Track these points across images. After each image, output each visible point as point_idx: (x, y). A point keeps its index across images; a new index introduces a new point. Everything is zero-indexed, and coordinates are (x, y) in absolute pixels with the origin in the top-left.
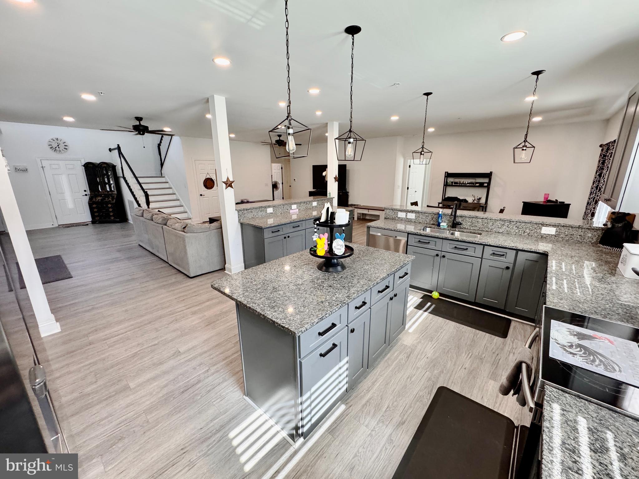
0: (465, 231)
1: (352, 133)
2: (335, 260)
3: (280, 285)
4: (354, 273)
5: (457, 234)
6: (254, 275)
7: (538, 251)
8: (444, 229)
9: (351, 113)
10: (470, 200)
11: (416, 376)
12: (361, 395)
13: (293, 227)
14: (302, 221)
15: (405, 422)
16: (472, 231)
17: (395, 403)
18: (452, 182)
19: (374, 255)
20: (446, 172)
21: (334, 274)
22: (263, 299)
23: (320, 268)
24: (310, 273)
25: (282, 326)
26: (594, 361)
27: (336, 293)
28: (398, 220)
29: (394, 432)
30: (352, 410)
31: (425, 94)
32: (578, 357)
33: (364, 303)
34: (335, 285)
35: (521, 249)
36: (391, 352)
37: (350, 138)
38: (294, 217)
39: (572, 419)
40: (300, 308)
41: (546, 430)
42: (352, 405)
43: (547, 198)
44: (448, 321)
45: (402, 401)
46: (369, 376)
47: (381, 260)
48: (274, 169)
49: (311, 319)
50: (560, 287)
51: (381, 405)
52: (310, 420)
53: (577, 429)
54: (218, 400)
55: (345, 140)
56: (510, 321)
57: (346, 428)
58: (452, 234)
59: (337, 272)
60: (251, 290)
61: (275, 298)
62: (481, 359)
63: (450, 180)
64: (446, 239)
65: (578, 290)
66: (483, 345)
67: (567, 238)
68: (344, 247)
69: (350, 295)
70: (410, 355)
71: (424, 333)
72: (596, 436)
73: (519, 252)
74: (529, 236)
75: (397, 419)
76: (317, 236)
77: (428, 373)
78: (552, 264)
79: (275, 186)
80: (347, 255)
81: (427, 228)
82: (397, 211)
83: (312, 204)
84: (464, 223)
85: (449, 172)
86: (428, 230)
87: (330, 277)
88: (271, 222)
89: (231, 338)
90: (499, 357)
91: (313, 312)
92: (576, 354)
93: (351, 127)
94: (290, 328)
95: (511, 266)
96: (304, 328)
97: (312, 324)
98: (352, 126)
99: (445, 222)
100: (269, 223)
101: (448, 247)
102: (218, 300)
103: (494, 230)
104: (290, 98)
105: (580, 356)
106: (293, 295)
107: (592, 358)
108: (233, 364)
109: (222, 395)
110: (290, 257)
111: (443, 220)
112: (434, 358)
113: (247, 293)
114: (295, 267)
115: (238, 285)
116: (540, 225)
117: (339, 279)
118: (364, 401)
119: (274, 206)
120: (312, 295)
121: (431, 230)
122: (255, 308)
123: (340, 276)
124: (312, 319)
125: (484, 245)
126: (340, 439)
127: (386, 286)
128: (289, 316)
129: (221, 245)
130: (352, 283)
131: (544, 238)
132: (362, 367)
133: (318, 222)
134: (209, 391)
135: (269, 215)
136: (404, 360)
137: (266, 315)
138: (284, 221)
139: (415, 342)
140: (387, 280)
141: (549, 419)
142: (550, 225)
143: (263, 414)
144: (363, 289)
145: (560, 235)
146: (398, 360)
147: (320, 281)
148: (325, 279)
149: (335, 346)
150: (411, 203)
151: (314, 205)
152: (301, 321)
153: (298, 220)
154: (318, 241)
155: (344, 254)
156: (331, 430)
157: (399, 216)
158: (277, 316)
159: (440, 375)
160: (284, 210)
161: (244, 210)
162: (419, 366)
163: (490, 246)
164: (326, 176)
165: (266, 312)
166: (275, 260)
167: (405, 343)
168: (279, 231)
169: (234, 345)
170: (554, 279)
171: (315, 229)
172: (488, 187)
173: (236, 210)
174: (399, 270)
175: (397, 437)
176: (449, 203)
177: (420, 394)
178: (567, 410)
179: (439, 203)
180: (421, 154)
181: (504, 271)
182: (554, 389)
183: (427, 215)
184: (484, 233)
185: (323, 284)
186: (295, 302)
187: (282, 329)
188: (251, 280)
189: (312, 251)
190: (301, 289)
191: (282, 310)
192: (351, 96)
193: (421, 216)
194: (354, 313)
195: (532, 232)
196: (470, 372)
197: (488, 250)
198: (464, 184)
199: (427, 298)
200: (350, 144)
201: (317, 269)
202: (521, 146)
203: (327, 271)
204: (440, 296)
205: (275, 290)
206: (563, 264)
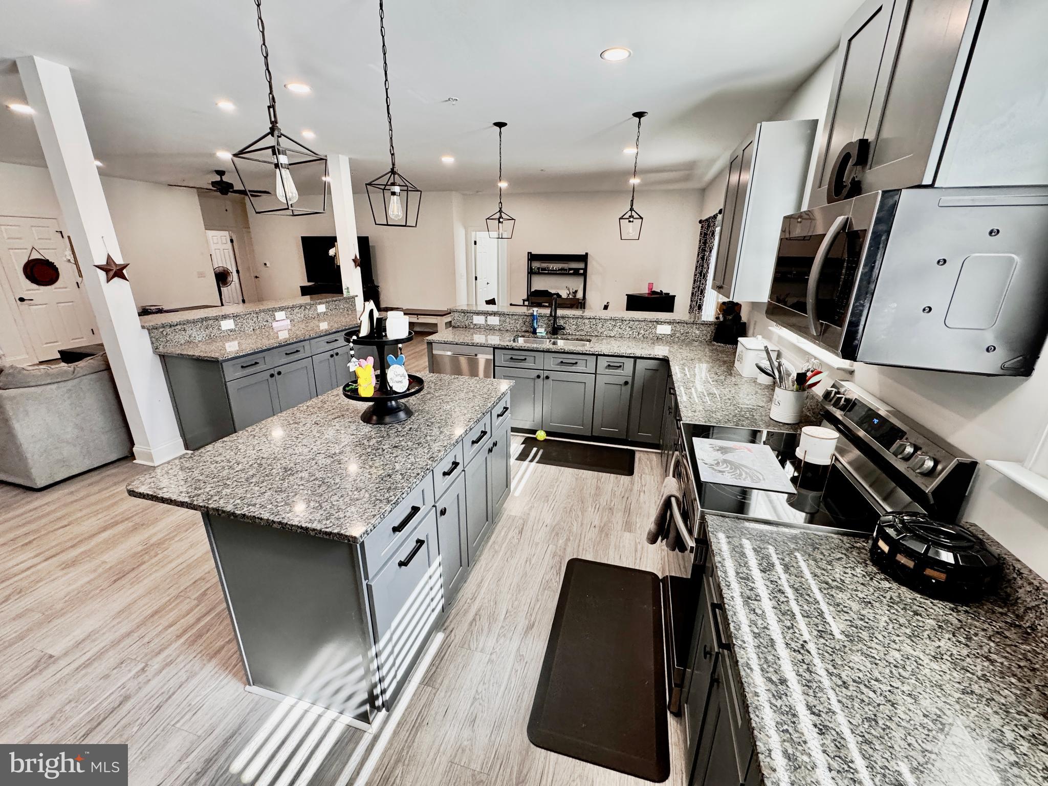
0: (570, 337)
1: (396, 176)
2: (393, 403)
3: (297, 461)
4: (430, 419)
5: (561, 344)
6: (232, 453)
7: (657, 357)
8: (542, 337)
9: (391, 138)
10: (564, 294)
11: (536, 555)
12: (464, 608)
13: (286, 354)
14: (305, 340)
15: (533, 625)
16: (579, 337)
17: (516, 603)
18: (538, 268)
19: (453, 387)
20: (528, 253)
21: (396, 425)
22: (269, 493)
23: (367, 418)
24: (349, 431)
25: (326, 533)
26: (741, 475)
27: (410, 457)
28: (473, 328)
29: (523, 643)
30: (455, 636)
31: (496, 124)
32: (727, 474)
33: (456, 464)
34: (403, 443)
35: (639, 356)
36: (496, 531)
37: (393, 184)
38: (283, 336)
39: (737, 544)
40: (350, 493)
41: (719, 565)
42: (453, 629)
43: (652, 289)
44: (563, 468)
45: (524, 596)
46: (471, 576)
47: (467, 393)
48: (214, 243)
49: (377, 507)
50: (690, 398)
51: (496, 613)
52: (395, 676)
53: (744, 553)
54: (187, 717)
55: (383, 187)
56: (633, 452)
57: (452, 666)
58: (554, 343)
59: (399, 422)
60: (235, 483)
61: (295, 487)
62: (610, 509)
63: (536, 265)
64: (548, 351)
65: (707, 398)
66: (610, 490)
67: (683, 338)
68: (407, 377)
69: (434, 456)
70: (522, 529)
71: (536, 493)
72: (761, 555)
73: (638, 361)
74: (644, 338)
75: (522, 623)
76: (357, 363)
77: (550, 546)
78: (676, 370)
79: (222, 277)
80: (413, 390)
81: (519, 338)
82: (471, 315)
83: (316, 309)
84: (567, 326)
85: (533, 253)
86: (521, 340)
87: (391, 432)
88: (232, 348)
89: (188, 590)
90: (629, 501)
91: (379, 495)
92: (724, 472)
93: (393, 165)
94: (342, 532)
95: (630, 380)
96: (370, 525)
97: (382, 516)
98: (396, 163)
99: (542, 327)
100: (228, 350)
101: (551, 362)
102: (130, 524)
103: (605, 333)
104: (274, 89)
105: (728, 473)
106: (329, 475)
107: (738, 472)
108: (204, 638)
109: (193, 704)
110: (301, 409)
111: (539, 324)
112: (554, 524)
113: (227, 490)
114: (317, 424)
115: (201, 478)
116: (655, 323)
117: (407, 433)
118: (470, 616)
119: (237, 316)
120: (367, 467)
121: (524, 340)
122: (258, 512)
123: (408, 428)
124: (380, 508)
125: (597, 355)
126: (445, 686)
127: (482, 432)
128: (334, 512)
129: (115, 407)
130: (430, 436)
131: (659, 339)
132: (461, 566)
133: (355, 337)
134: (159, 707)
135: (226, 333)
136: (515, 538)
137: (285, 521)
138: (266, 343)
139: (525, 508)
140: (482, 423)
141: (719, 551)
142: (665, 322)
143: (296, 703)
144: (452, 442)
145: (675, 334)
146: (507, 541)
147: (374, 441)
148: (383, 437)
149: (420, 543)
150: (486, 301)
151: (319, 311)
152: (362, 516)
153: (295, 340)
154: (360, 372)
155: (408, 389)
156: (429, 680)
157: (474, 323)
158: (310, 517)
159: (566, 544)
160: (259, 322)
161: (164, 327)
162: (538, 541)
163: (604, 355)
164: (335, 256)
165: (284, 516)
166: (271, 418)
167: (513, 514)
168: (256, 363)
169: (196, 601)
170: (682, 388)
171: (351, 350)
172: (585, 275)
173: (143, 327)
174: (497, 403)
175: (527, 648)
176: (539, 300)
177: (547, 579)
178: (731, 536)
179: (524, 301)
180: (499, 222)
181: (623, 386)
182: (714, 517)
183: (516, 317)
184: (594, 339)
185: (382, 446)
186: (338, 486)
187: (328, 537)
188: (228, 464)
189: (348, 391)
190: (342, 461)
191: (317, 505)
192: (388, 106)
193: (508, 320)
194: (442, 483)
195: (647, 332)
196: (601, 530)
197: (603, 362)
198: (554, 270)
199: (530, 442)
200: (395, 196)
201: (361, 421)
202: (627, 216)
203: (380, 422)
204: (547, 436)
205: (289, 473)
206: (686, 369)
